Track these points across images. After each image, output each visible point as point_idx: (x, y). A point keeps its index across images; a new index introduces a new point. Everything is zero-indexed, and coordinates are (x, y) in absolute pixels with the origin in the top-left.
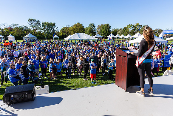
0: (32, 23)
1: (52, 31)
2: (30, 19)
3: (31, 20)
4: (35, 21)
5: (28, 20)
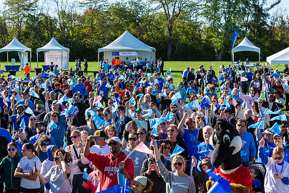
1: (250, 18)
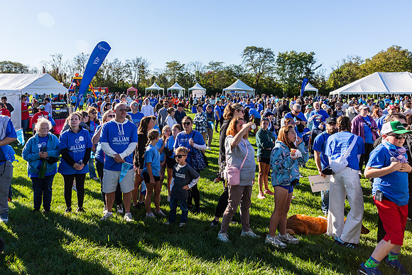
0: (252, 57)
1: (303, 75)
2: (248, 48)
3: (251, 50)
4: (260, 50)
5: (245, 51)
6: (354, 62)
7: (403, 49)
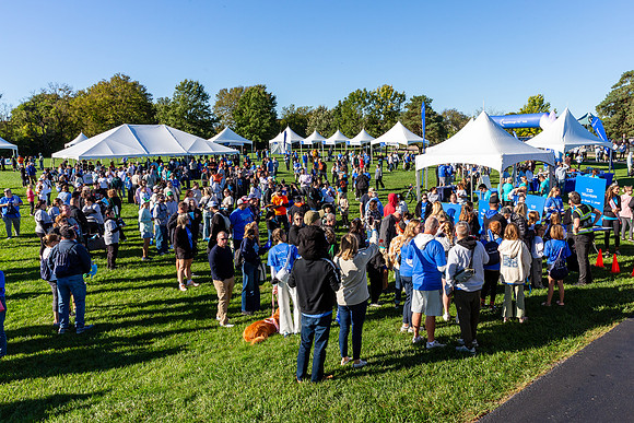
6: (61, 94)
7: (132, 81)
